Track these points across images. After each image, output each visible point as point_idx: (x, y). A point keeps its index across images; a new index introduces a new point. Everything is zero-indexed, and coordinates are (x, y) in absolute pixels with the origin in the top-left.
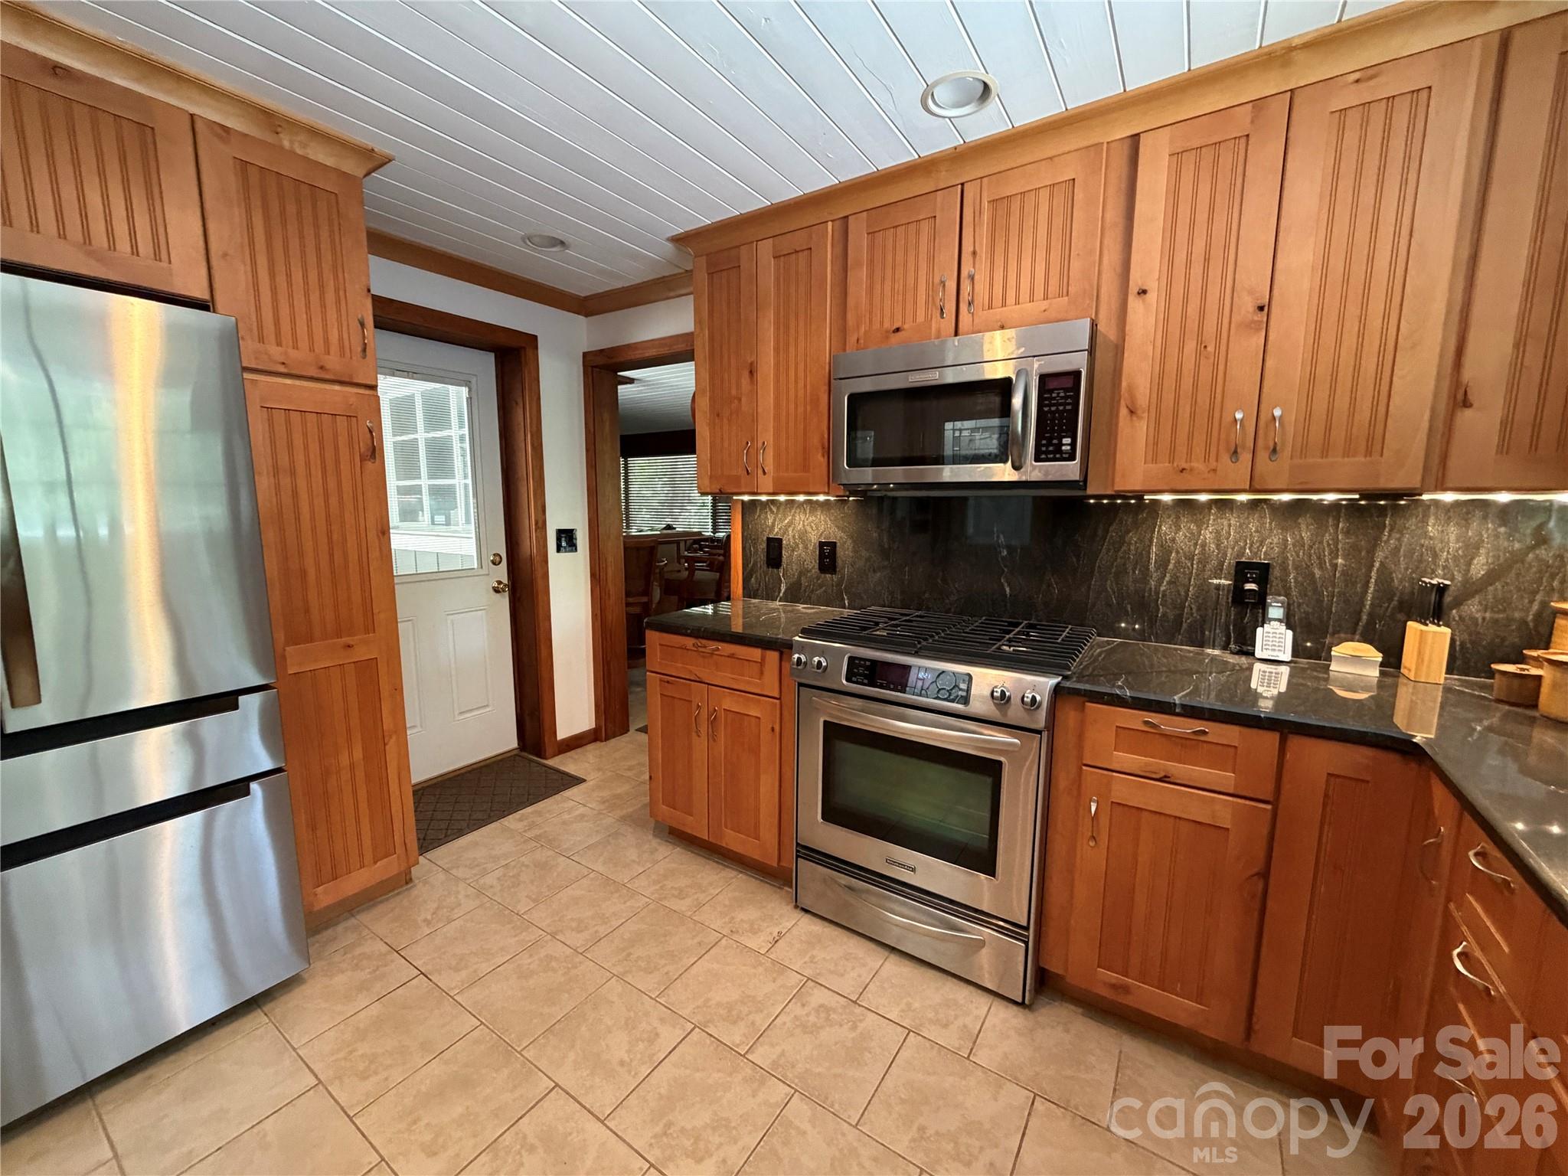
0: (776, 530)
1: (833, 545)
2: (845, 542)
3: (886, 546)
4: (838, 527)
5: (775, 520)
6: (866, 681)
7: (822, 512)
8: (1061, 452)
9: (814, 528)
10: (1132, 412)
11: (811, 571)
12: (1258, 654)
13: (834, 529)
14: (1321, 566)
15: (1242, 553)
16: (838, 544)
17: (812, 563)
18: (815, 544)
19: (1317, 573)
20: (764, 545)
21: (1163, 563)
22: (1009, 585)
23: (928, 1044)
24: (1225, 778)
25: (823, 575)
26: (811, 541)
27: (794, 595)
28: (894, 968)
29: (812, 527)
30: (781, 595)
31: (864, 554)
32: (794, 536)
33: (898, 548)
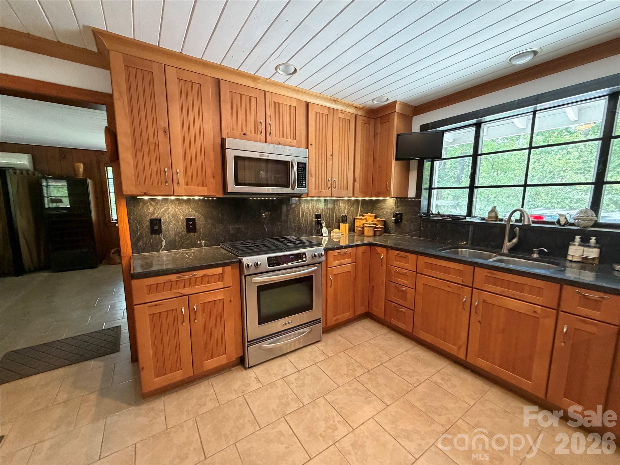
0: (156, 214)
1: (194, 219)
2: (200, 218)
3: (221, 218)
4: (195, 211)
5: (154, 209)
6: (275, 265)
7: (186, 204)
8: (303, 185)
9: (182, 212)
10: (311, 176)
11: (181, 233)
12: (324, 235)
13: (194, 212)
14: (328, 214)
15: (316, 212)
16: (196, 219)
17: (183, 229)
18: (183, 220)
19: (327, 215)
20: (148, 223)
21: (303, 216)
22: (267, 227)
23: (321, 362)
24: (349, 260)
25: (189, 234)
26: (180, 219)
27: (171, 246)
28: (292, 357)
29: (180, 212)
30: (163, 247)
31: (211, 222)
32: (169, 217)
33: (226, 218)
